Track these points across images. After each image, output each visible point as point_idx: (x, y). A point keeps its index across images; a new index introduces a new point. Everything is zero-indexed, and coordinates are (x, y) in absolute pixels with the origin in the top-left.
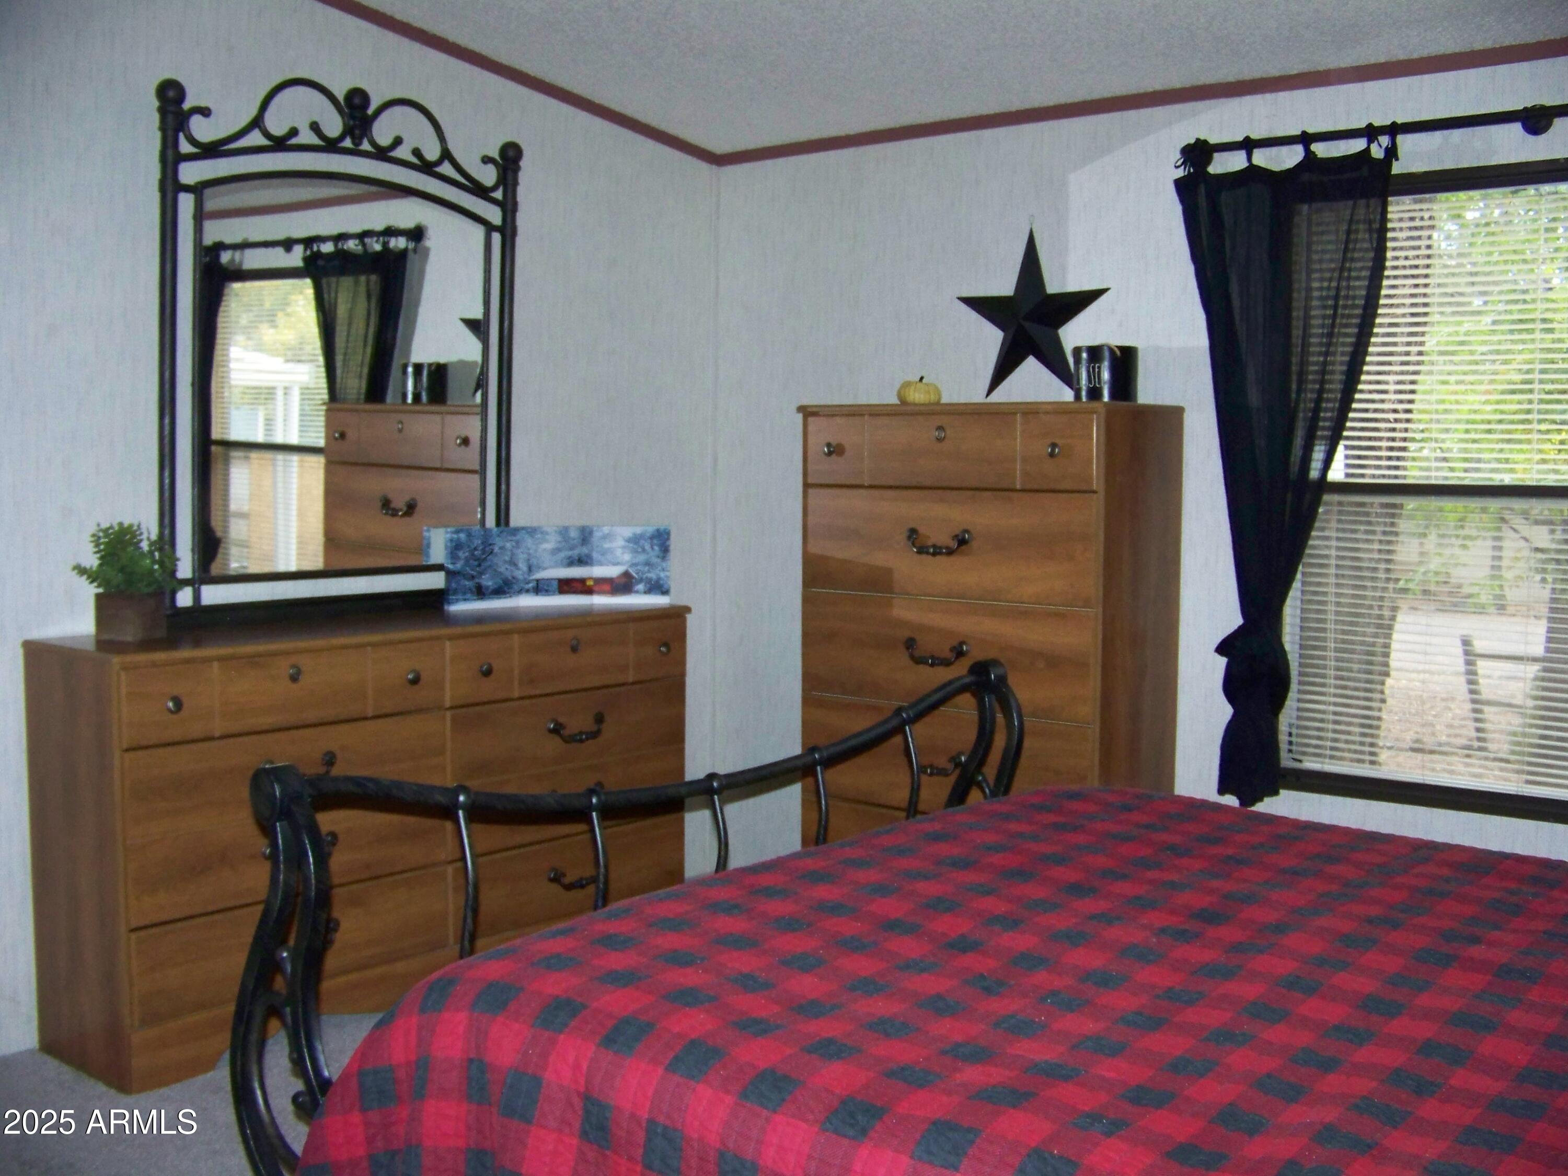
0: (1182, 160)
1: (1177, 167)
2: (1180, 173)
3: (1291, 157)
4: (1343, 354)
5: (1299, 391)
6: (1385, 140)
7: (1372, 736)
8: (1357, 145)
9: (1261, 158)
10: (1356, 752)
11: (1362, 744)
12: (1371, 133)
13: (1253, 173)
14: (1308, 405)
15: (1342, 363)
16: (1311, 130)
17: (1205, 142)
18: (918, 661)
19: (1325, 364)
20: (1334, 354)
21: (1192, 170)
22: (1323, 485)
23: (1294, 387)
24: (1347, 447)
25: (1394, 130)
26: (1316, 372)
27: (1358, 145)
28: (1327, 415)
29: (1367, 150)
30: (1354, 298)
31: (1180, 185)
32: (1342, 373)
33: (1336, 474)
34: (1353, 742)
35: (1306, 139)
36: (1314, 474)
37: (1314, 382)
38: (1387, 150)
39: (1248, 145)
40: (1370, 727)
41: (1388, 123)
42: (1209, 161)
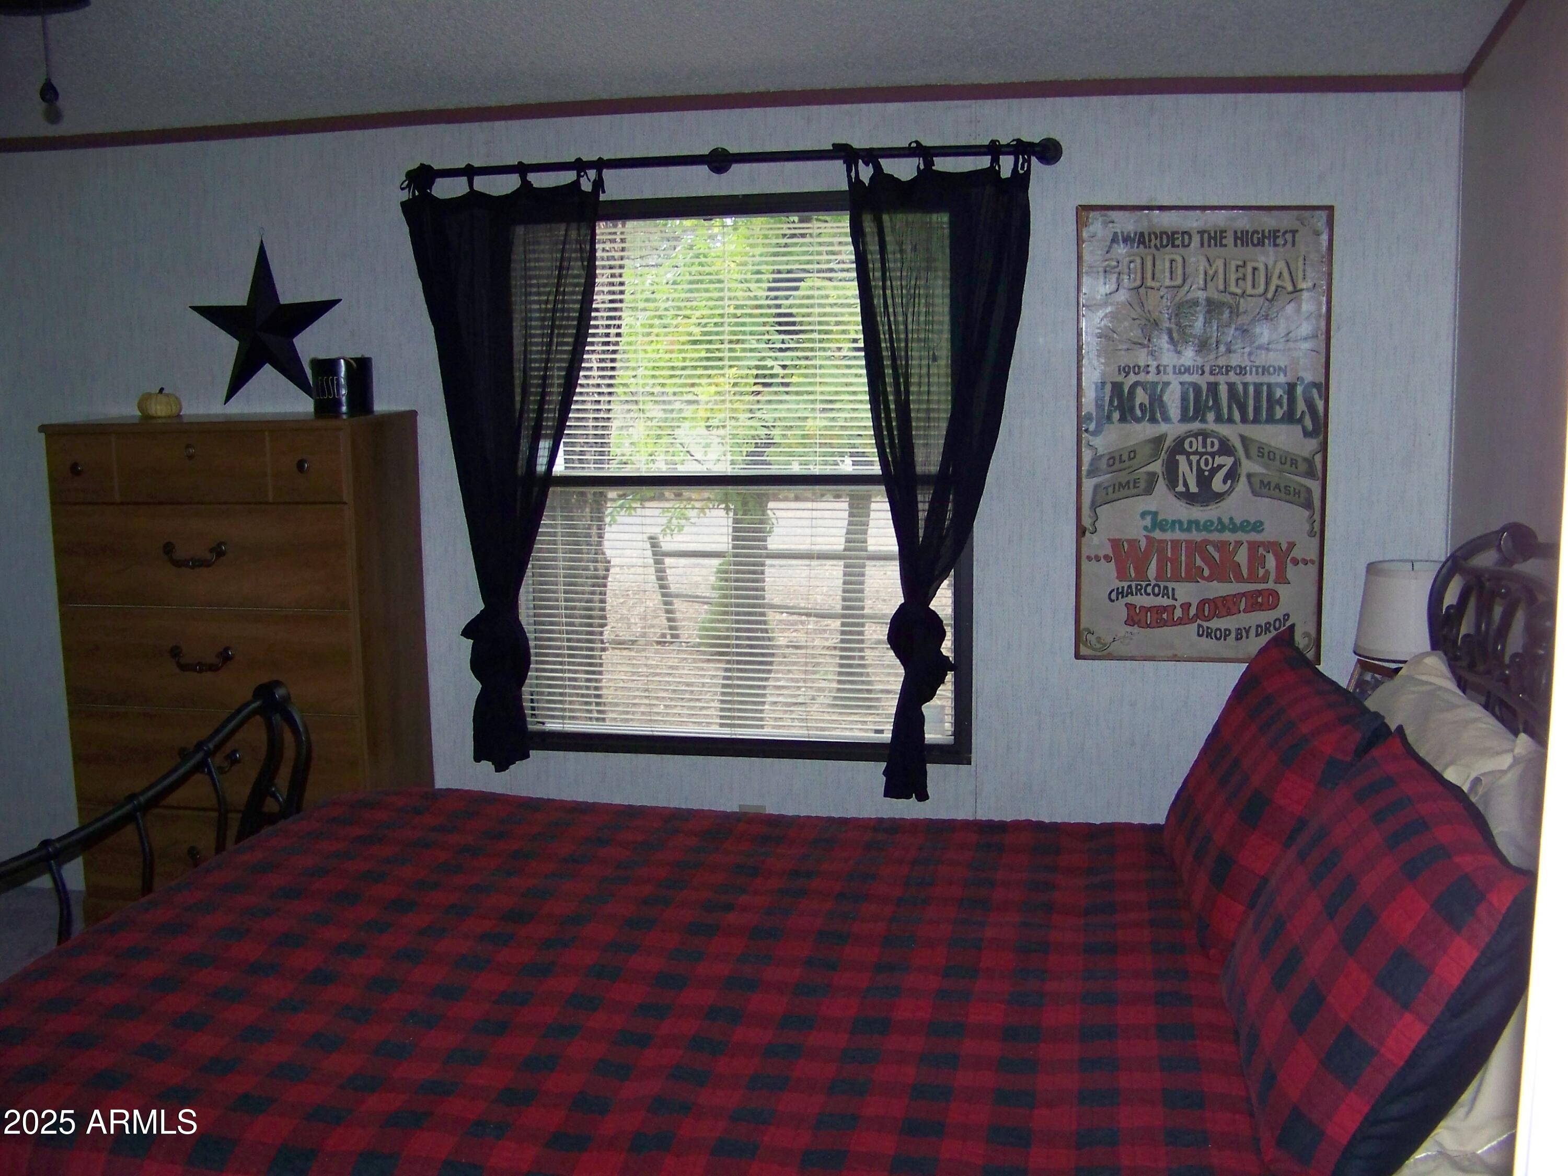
0: (407, 182)
1: (402, 189)
2: (405, 196)
3: (507, 185)
4: (559, 369)
5: (523, 401)
6: (592, 174)
7: (596, 680)
8: (567, 177)
9: (482, 184)
10: (583, 696)
11: (588, 688)
12: (580, 166)
13: (474, 198)
14: (531, 415)
15: (559, 377)
16: (526, 161)
17: (430, 167)
18: (184, 667)
19: (545, 378)
20: (552, 369)
21: (417, 193)
22: (549, 479)
23: (518, 398)
24: (566, 444)
25: (601, 165)
26: (538, 386)
27: (569, 177)
28: (549, 422)
29: (576, 183)
30: (569, 310)
31: (406, 207)
32: (559, 385)
33: (559, 468)
34: (580, 688)
35: (522, 169)
36: (541, 467)
37: (536, 394)
38: (595, 183)
39: (470, 172)
40: (593, 673)
41: (595, 158)
42: (431, 184)
